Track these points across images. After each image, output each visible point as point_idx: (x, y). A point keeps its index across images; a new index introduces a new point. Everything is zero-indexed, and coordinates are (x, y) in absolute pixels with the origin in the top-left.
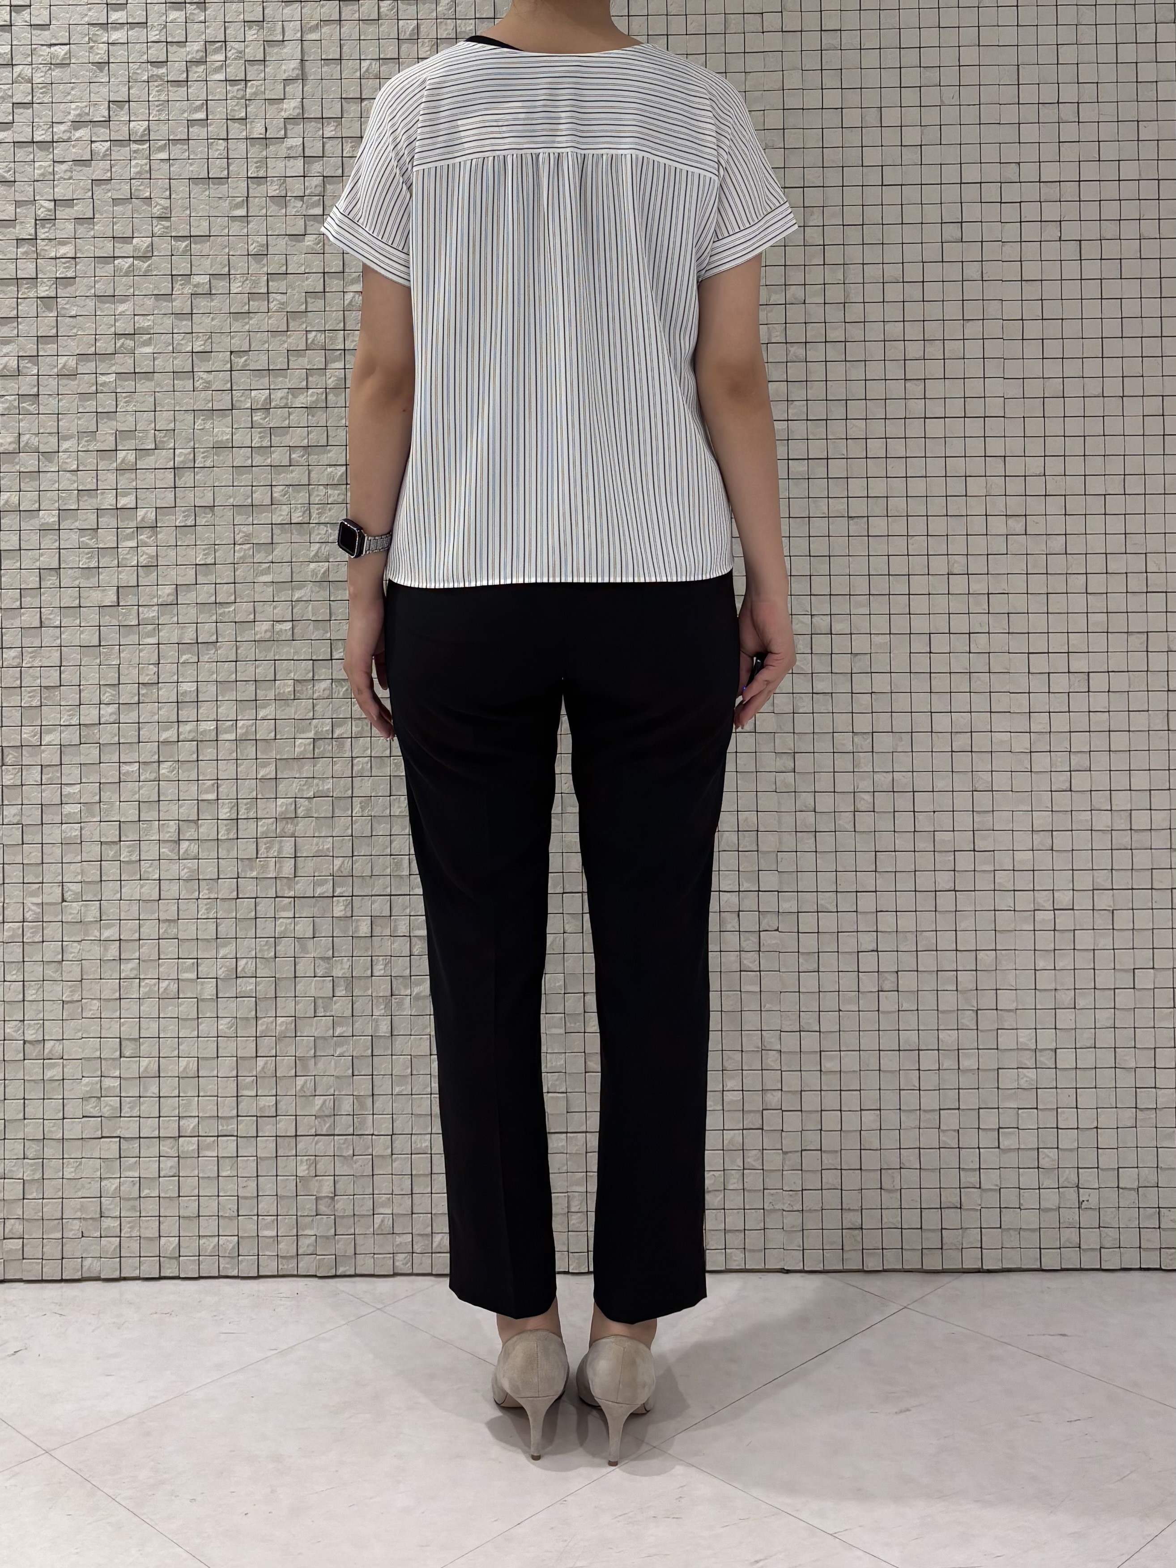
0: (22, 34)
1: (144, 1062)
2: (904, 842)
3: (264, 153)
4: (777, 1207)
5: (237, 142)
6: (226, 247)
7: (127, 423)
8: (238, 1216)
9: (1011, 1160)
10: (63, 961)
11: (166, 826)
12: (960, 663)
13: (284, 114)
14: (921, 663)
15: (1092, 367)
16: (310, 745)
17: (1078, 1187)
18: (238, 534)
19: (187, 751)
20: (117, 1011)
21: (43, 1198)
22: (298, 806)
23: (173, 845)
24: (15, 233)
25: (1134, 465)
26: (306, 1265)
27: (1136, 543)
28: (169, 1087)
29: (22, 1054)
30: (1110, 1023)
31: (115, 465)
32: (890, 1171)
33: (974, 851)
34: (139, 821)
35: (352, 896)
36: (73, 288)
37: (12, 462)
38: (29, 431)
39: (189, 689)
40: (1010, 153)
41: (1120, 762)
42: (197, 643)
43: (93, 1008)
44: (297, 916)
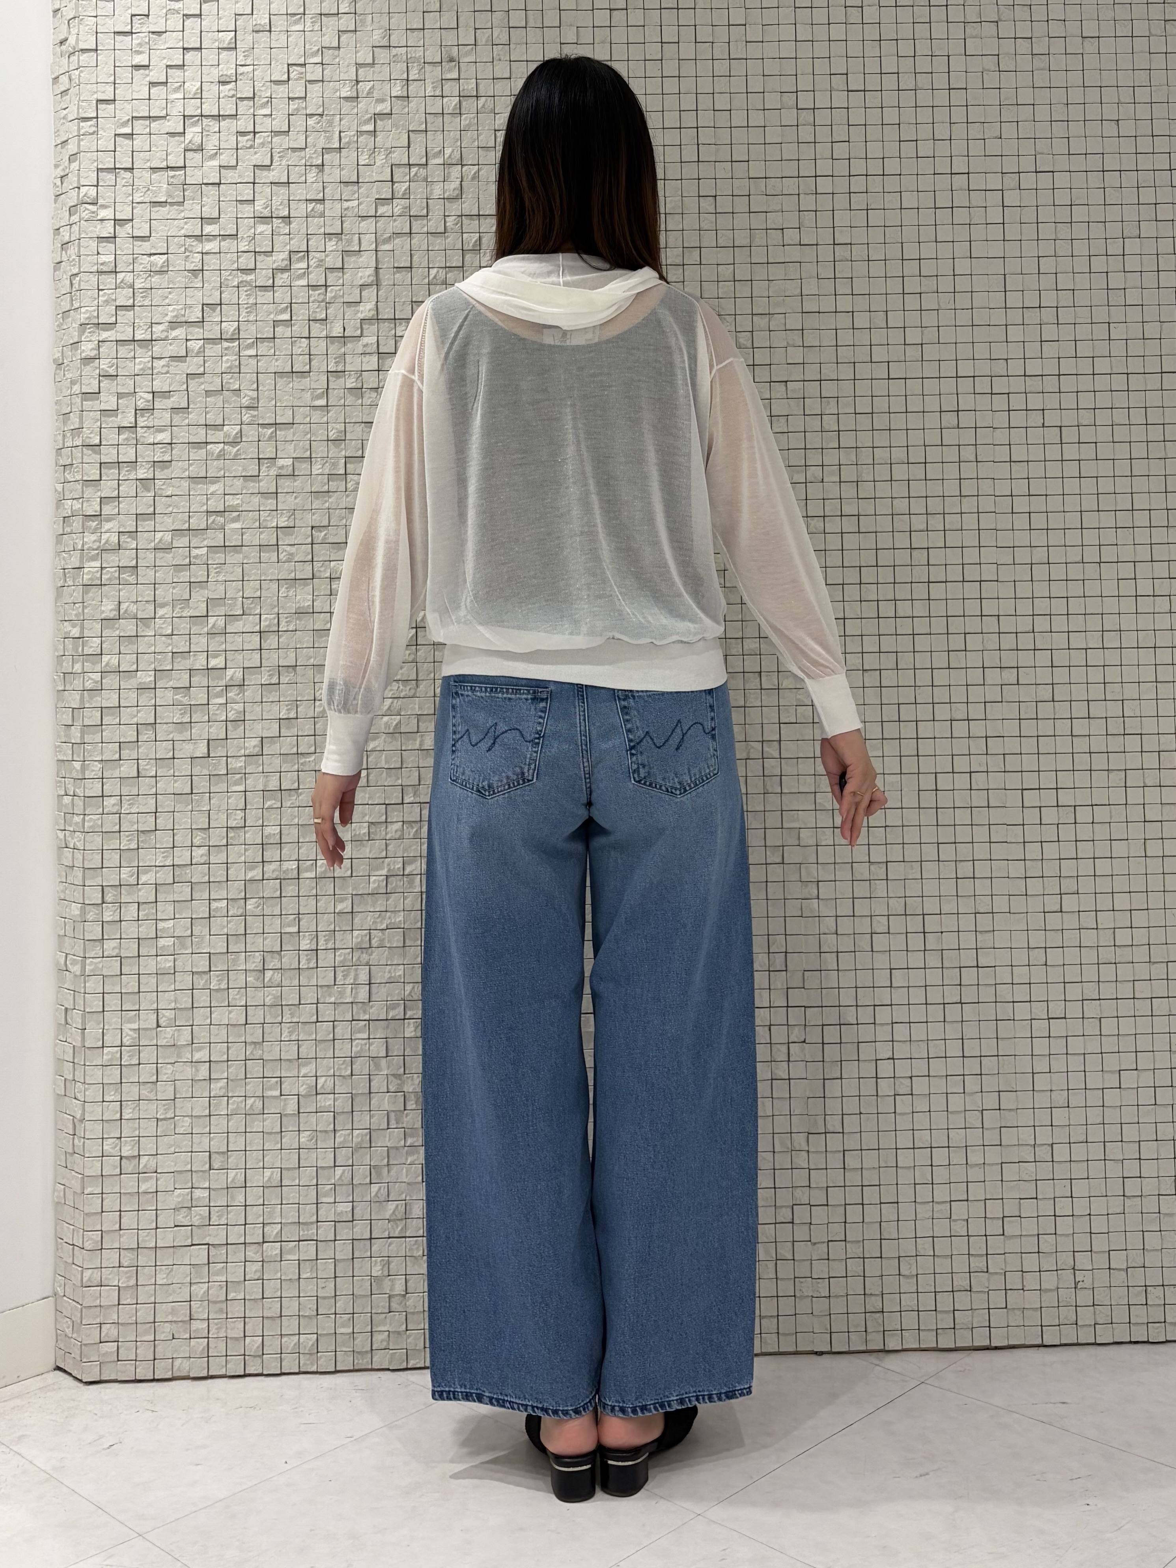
0: (124, 245)
1: (232, 1174)
2: (916, 960)
3: (342, 350)
4: (806, 1294)
5: (318, 340)
6: (307, 433)
7: (217, 591)
8: (318, 1314)
9: (1013, 1246)
10: (158, 1081)
11: (252, 957)
12: (961, 799)
13: (361, 316)
14: (928, 799)
15: (1073, 537)
16: (383, 881)
17: (1074, 1269)
19: (271, 888)
20: (207, 1126)
21: (137, 1304)
22: (372, 937)
23: (259, 974)
24: (117, 422)
25: (1110, 622)
26: (380, 1359)
27: (1114, 691)
28: (254, 1196)
29: (118, 1169)
30: (1100, 1120)
31: (206, 630)
32: (907, 1258)
33: (977, 967)
34: (228, 952)
36: (169, 470)
37: (113, 628)
38: (129, 599)
39: (272, 832)
40: (999, 351)
41: (1104, 885)
42: (281, 790)
43: (184, 1125)
44: (371, 1037)
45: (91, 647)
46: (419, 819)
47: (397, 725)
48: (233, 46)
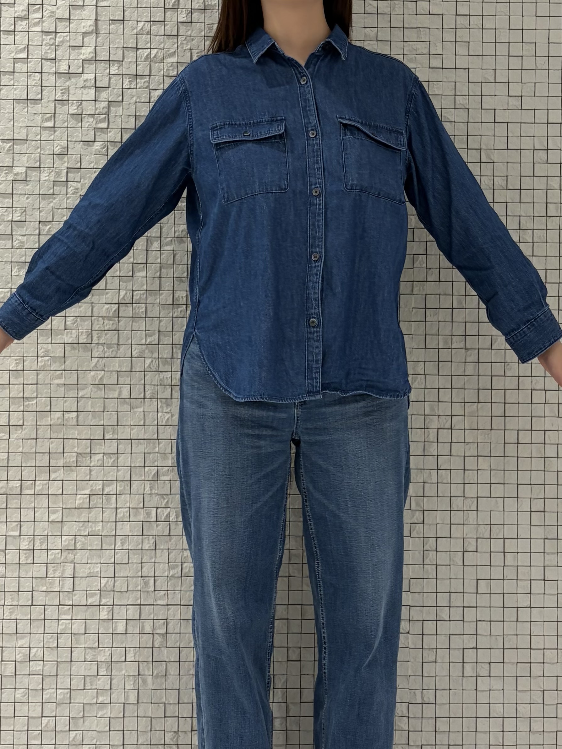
2: (497, 573)
3: (67, 84)
5: (49, 75)
6: (38, 148)
12: (536, 451)
13: (83, 57)
14: (511, 450)
16: (87, 498)
18: (41, 350)
22: (77, 541)
33: (544, 580)
35: (113, 605)
42: (9, 425)
44: (73, 618)
46: (116, 452)
47: (101, 378)
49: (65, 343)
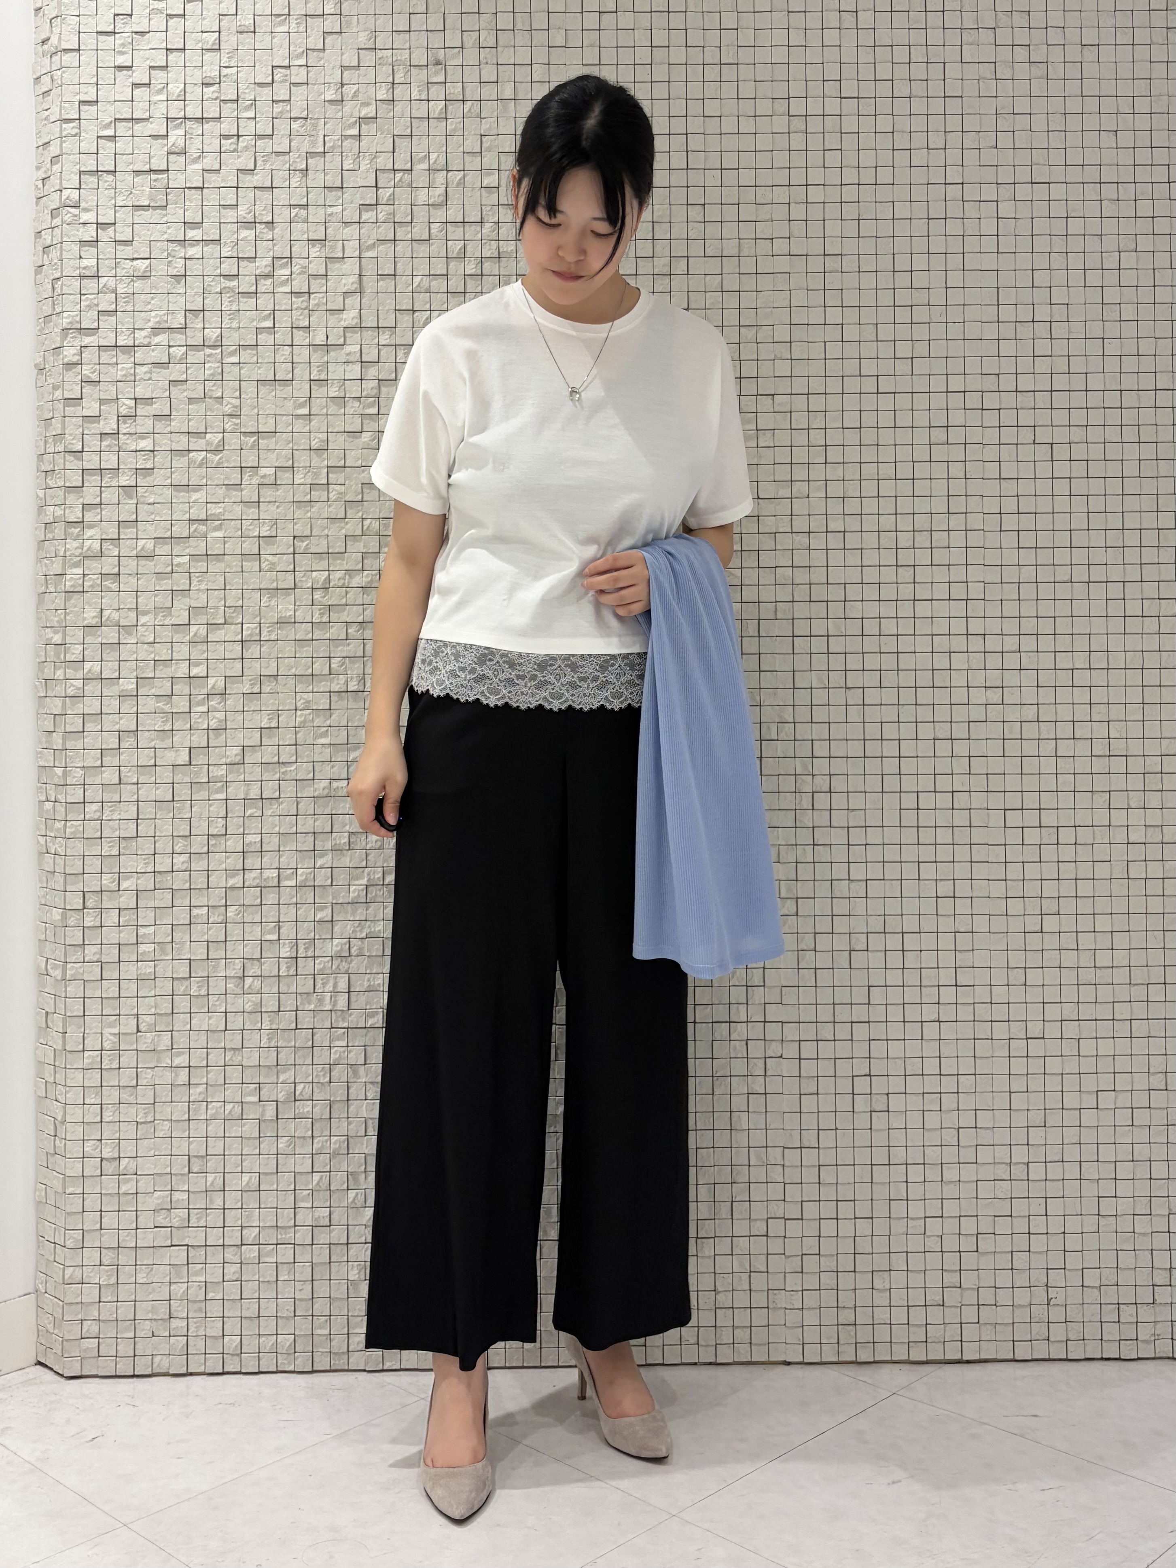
0: (107, 249)
1: (211, 1178)
2: (894, 978)
3: (325, 358)
4: (779, 1306)
5: (301, 348)
6: (290, 442)
7: (199, 600)
8: (295, 1316)
9: (986, 1262)
10: (137, 1085)
11: (231, 964)
12: (942, 819)
13: (344, 324)
14: (909, 818)
15: (1062, 556)
16: (363, 890)
17: (1047, 1286)
18: (299, 700)
19: (251, 896)
20: (186, 1131)
21: (117, 1301)
22: (352, 946)
23: (239, 981)
24: (99, 428)
25: (1098, 643)
26: (356, 1360)
27: (1099, 713)
28: (233, 1199)
29: (99, 1170)
30: (1076, 1140)
31: (188, 638)
32: (881, 1273)
33: (956, 985)
34: (208, 959)
36: (152, 478)
37: (95, 635)
38: (111, 606)
39: (253, 840)
40: (991, 366)
41: (1085, 906)
42: (262, 799)
43: (164, 1128)
44: (350, 1045)
45: (73, 654)
48: (217, 47)
49: (330, 692)
